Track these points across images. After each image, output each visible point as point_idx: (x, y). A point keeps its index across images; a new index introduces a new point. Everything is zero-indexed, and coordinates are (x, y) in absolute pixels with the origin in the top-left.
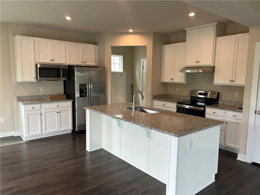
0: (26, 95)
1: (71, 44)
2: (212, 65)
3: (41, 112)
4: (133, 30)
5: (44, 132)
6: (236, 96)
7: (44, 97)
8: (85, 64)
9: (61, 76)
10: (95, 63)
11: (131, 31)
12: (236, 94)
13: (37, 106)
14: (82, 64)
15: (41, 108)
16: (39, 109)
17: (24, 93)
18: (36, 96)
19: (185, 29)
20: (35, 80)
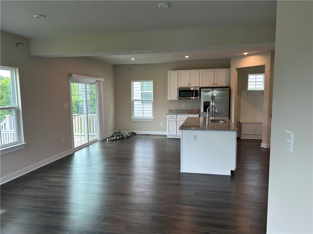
0: (174, 109)
1: (204, 71)
3: (177, 120)
5: (178, 134)
7: (185, 111)
8: (216, 85)
9: (194, 96)
10: (226, 84)
11: (246, 54)
13: (174, 116)
14: (213, 85)
15: (177, 118)
16: (175, 118)
17: (173, 107)
18: (180, 110)
20: (177, 99)
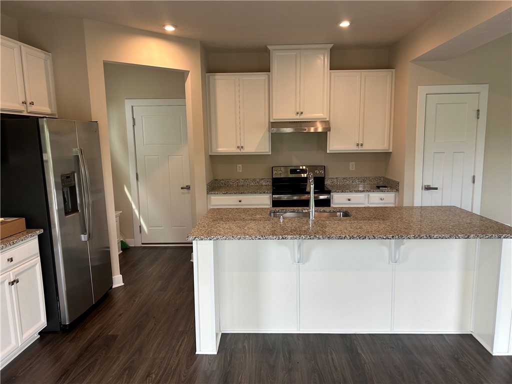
2: (326, 119)
4: (175, 26)
6: (351, 169)
8: (30, 108)
11: (170, 29)
12: (351, 166)
14: (22, 107)
19: (269, 47)
